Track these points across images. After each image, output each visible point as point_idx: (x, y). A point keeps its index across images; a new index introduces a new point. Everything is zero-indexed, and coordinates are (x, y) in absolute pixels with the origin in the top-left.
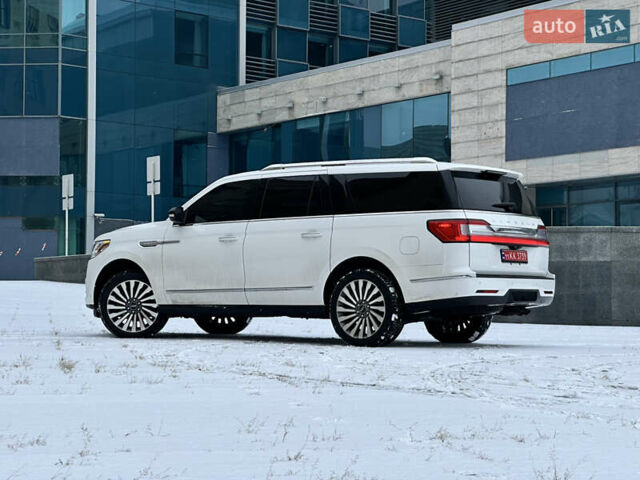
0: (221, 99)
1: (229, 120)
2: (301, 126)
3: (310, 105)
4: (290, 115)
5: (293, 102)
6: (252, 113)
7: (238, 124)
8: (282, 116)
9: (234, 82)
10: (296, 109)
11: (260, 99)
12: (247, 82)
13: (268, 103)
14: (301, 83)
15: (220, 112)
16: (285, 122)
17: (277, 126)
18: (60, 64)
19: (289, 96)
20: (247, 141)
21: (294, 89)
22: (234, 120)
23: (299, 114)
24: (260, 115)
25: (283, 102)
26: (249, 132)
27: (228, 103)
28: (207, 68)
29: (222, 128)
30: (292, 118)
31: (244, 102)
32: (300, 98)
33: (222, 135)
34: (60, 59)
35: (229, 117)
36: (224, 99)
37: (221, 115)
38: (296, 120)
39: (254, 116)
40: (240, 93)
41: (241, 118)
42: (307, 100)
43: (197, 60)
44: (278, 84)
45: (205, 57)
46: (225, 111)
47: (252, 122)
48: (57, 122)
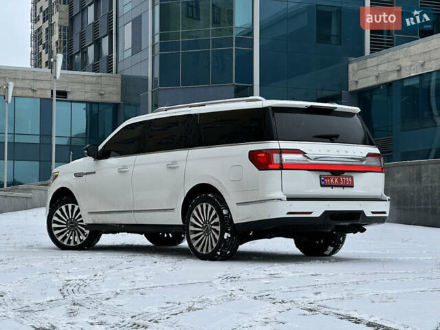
0: (350, 66)
1: (357, 82)
2: (406, 84)
3: (412, 68)
4: (398, 76)
5: (400, 66)
6: (372, 76)
7: (363, 84)
8: (393, 77)
9: (361, 53)
10: (403, 71)
11: (378, 65)
12: (371, 53)
13: (383, 68)
14: (406, 52)
15: (350, 76)
16: (395, 81)
17: (390, 84)
18: (234, 48)
19: (397, 62)
20: (371, 96)
21: (402, 56)
22: (360, 81)
23: (405, 75)
24: (377, 77)
25: (392, 67)
26: (371, 90)
27: (356, 69)
28: (340, 44)
29: (352, 88)
30: (400, 78)
31: (367, 68)
32: (405, 63)
33: (353, 93)
34: (234, 44)
35: (356, 80)
36: (353, 67)
37: (351, 78)
38: (403, 79)
39: (374, 77)
40: (364, 61)
41: (365, 80)
42: (410, 64)
43: (333, 40)
44: (390, 53)
45: (339, 37)
46: (354, 75)
47: (371, 82)
48: (232, 89)
